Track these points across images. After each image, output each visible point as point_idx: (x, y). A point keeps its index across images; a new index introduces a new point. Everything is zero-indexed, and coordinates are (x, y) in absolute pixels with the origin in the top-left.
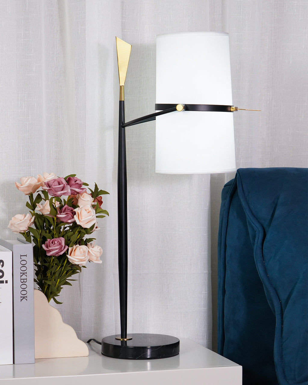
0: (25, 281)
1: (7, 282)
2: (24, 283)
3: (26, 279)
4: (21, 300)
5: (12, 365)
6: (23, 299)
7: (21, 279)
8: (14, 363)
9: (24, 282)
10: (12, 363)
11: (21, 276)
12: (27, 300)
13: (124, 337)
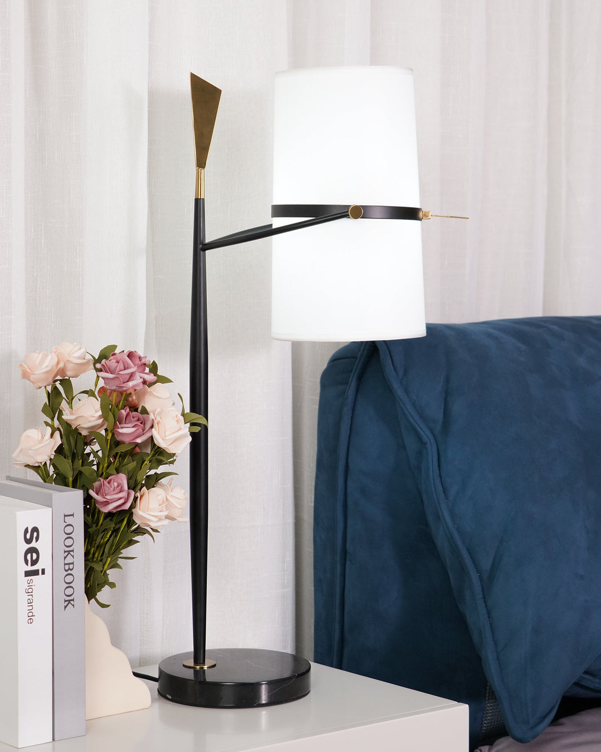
0: (71, 567)
1: (43, 572)
2: (69, 572)
3: (73, 563)
4: (65, 607)
5: (51, 743)
6: (68, 604)
7: (65, 564)
8: (53, 740)
9: (69, 569)
10: (52, 740)
11: (65, 558)
12: (73, 605)
13: (202, 662)
